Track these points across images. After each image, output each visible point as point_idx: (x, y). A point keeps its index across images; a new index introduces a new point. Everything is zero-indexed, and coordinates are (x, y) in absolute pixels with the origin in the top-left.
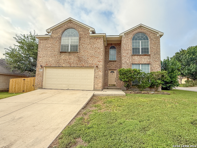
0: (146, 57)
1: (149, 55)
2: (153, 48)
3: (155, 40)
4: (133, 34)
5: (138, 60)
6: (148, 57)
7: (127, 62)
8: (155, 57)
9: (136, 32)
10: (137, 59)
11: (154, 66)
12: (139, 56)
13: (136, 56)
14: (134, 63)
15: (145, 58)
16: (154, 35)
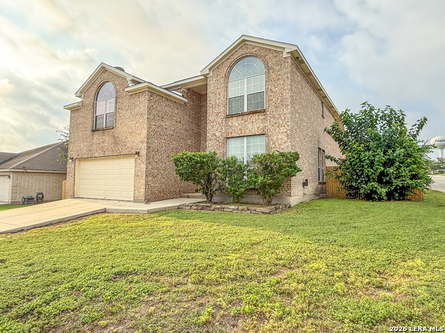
0: (256, 116)
1: (264, 111)
2: (274, 90)
3: (277, 68)
4: (229, 64)
5: (239, 128)
6: (262, 117)
7: (217, 134)
8: (277, 116)
9: (236, 57)
10: (237, 124)
11: (275, 138)
12: (240, 118)
13: (235, 119)
14: (230, 136)
15: (254, 121)
16: (276, 54)
